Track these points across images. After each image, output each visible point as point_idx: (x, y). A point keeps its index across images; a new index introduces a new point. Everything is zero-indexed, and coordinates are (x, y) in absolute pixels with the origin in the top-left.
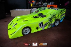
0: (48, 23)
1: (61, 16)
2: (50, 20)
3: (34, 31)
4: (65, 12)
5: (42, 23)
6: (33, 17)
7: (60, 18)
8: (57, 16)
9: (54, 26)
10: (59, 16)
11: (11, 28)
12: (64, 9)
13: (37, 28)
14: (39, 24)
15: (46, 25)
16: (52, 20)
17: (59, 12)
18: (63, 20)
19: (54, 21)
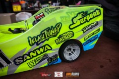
4: (100, 18)
7: (81, 37)
8: (64, 29)
10: (74, 30)
12: (95, 7)
16: (46, 42)
19: (56, 47)
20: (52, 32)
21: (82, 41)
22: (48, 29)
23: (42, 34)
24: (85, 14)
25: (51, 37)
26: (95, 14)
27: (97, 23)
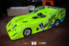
0: (48, 24)
1: (61, 16)
2: (50, 20)
3: (34, 32)
4: (65, 12)
5: (42, 24)
6: (33, 17)
7: (60, 18)
8: (57, 16)
9: (54, 26)
10: (59, 16)
11: (10, 30)
12: (64, 9)
13: (38, 29)
14: (39, 25)
15: (46, 25)
17: (58, 12)
18: (63, 19)
19: (54, 21)
20: (54, 17)
21: (60, 19)
22: (53, 16)
23: (52, 18)
24: (61, 11)
25: (53, 18)
26: (64, 11)
27: (64, 13)
